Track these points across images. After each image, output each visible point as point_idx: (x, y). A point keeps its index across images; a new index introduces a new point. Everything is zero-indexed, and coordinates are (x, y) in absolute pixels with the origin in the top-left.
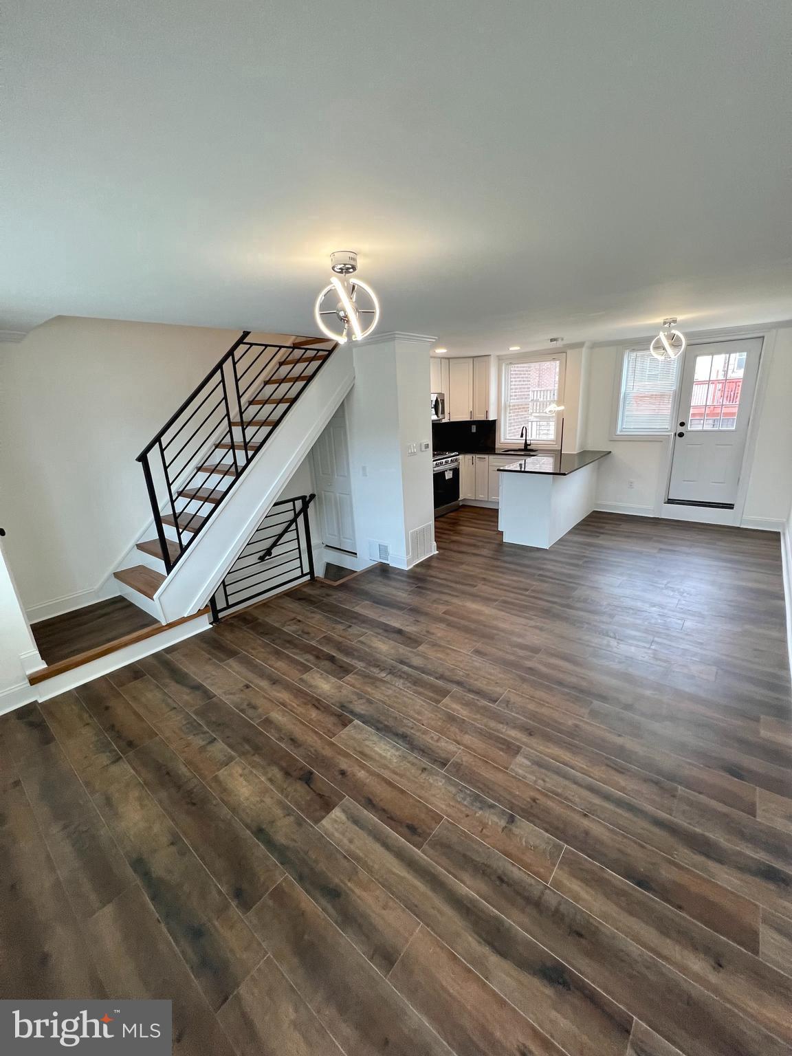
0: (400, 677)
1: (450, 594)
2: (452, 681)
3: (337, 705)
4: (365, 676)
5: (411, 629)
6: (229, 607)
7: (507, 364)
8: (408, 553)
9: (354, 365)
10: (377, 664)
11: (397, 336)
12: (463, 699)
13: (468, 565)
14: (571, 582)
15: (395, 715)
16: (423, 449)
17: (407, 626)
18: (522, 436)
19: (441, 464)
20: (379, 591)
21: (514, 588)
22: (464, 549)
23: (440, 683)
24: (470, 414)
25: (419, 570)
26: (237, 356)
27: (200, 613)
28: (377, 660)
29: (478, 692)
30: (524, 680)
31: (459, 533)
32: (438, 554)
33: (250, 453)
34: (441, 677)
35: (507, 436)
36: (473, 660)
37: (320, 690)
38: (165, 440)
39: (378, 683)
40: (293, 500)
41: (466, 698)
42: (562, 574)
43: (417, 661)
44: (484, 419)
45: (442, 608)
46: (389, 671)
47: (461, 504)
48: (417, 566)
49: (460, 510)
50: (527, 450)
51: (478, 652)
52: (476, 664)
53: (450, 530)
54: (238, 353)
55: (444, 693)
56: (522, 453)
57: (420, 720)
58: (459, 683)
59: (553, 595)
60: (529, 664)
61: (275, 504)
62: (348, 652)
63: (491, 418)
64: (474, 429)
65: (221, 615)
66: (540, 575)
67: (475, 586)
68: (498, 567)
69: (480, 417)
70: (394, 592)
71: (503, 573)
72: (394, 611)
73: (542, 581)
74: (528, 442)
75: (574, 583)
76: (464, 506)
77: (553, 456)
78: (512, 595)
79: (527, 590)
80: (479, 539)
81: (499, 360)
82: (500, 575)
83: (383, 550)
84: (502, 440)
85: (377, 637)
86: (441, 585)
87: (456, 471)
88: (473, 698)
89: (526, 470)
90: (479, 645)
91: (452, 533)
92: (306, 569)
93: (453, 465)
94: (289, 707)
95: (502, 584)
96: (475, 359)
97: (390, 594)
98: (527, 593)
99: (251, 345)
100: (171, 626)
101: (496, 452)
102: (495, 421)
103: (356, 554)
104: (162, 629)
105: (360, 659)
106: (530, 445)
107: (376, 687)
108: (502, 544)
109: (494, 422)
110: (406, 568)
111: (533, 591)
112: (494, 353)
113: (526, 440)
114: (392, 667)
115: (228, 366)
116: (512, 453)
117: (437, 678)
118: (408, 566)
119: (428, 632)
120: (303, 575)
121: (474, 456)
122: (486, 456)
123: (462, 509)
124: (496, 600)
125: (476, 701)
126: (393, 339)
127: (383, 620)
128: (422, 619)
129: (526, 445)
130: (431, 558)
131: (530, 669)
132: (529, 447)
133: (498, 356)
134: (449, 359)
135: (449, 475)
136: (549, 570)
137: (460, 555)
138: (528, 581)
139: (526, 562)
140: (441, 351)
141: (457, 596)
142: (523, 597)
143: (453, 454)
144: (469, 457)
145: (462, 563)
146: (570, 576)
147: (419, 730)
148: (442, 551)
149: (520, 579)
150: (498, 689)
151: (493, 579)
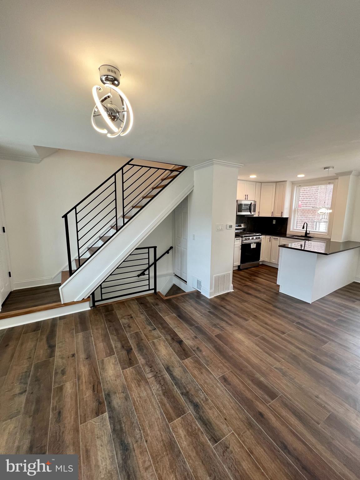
0: (159, 383)
1: (227, 322)
2: (191, 402)
3: (106, 392)
4: (139, 373)
5: (188, 342)
6: (102, 300)
7: (297, 187)
8: (211, 288)
9: (194, 180)
10: (151, 364)
11: (214, 162)
12: (191, 426)
13: (249, 303)
14: (322, 336)
15: (133, 420)
16: (228, 228)
17: (188, 339)
18: (303, 228)
19: (249, 239)
20: (185, 309)
21: (274, 329)
22: (251, 292)
23: (182, 399)
24: (272, 213)
25: (216, 300)
26: (125, 171)
27: (84, 301)
28: (153, 361)
29: (206, 423)
30: (250, 425)
31: (253, 281)
32: (233, 292)
33: (126, 220)
34: (186, 394)
35: (294, 227)
36: (217, 386)
37: (106, 374)
38: (78, 209)
39: (143, 383)
40: (149, 248)
41: (194, 425)
42: (317, 326)
43: (177, 372)
44: (280, 216)
45: (217, 331)
46: (155, 373)
47: (261, 263)
48: (217, 297)
49: (260, 267)
50: (307, 237)
51: (225, 380)
52: (218, 390)
53: (248, 278)
54: (125, 169)
55: (180, 412)
56: (304, 238)
57: (147, 435)
58: (196, 406)
59: (305, 344)
60: (261, 408)
61: (136, 249)
62: (141, 347)
63: (285, 216)
64: (274, 222)
65: (96, 304)
66: (298, 323)
67: (247, 320)
68: (269, 309)
69: (278, 215)
70: (194, 312)
71: (271, 315)
72: (186, 325)
73: (298, 328)
74: (308, 232)
75: (325, 337)
76: (263, 265)
77: (325, 242)
78: (271, 334)
79: (283, 333)
80: (263, 287)
81: (293, 184)
82: (268, 316)
83: (199, 283)
84: (291, 230)
85: (164, 342)
86: (225, 313)
87: (259, 245)
88: (199, 429)
89: (305, 249)
90: (228, 373)
91: (248, 280)
92: (152, 286)
93: (258, 241)
94: (80, 381)
95: (266, 324)
96: (277, 183)
97: (190, 312)
98: (283, 336)
99: (134, 165)
100: (66, 305)
101: (287, 236)
102: (288, 218)
103: (186, 282)
104: (60, 306)
105: (145, 356)
106: (309, 234)
107: (139, 385)
108: (278, 293)
109: (286, 219)
110: (209, 297)
111: (289, 335)
112: (289, 179)
113: (306, 231)
114: (159, 371)
115: (119, 175)
116: (296, 237)
117: (182, 394)
118: (210, 296)
119: (198, 348)
120: (149, 290)
121: (271, 237)
122: (279, 238)
123: (261, 267)
124: (257, 336)
125: (200, 434)
126: (213, 164)
127: (176, 330)
128: (200, 336)
129: (306, 233)
130: (228, 294)
131: (261, 414)
132: (308, 235)
133: (292, 182)
134: (261, 183)
135: (253, 246)
136: (307, 321)
137: (246, 296)
138: (287, 326)
139: (290, 310)
140: (253, 177)
141: (231, 325)
142: (278, 338)
143: (258, 234)
144: (268, 237)
145: (246, 301)
146: (323, 330)
147: (140, 447)
148: (236, 290)
149: (282, 323)
150: (224, 427)
151: (262, 318)
